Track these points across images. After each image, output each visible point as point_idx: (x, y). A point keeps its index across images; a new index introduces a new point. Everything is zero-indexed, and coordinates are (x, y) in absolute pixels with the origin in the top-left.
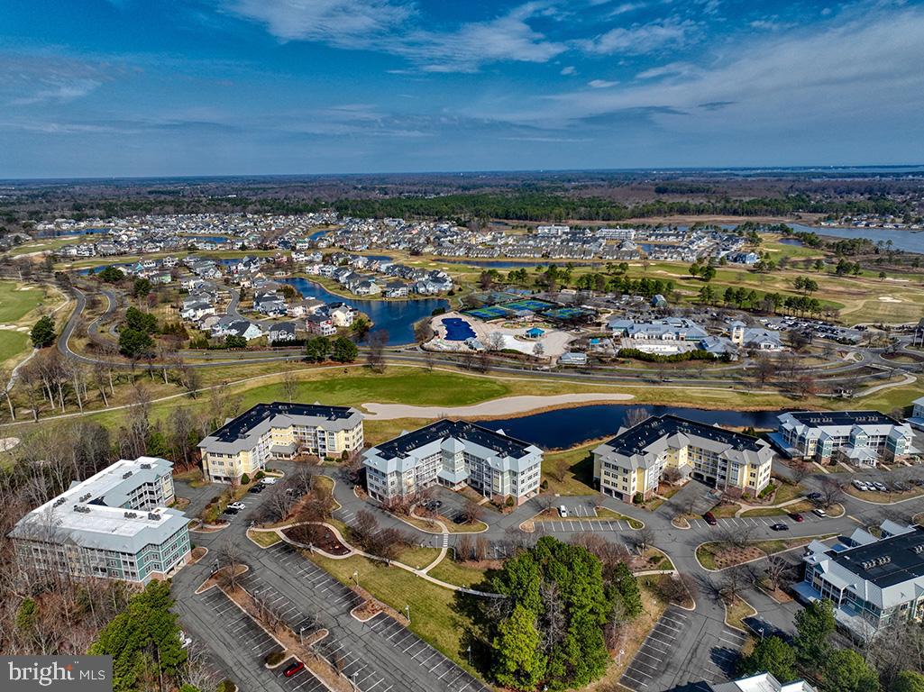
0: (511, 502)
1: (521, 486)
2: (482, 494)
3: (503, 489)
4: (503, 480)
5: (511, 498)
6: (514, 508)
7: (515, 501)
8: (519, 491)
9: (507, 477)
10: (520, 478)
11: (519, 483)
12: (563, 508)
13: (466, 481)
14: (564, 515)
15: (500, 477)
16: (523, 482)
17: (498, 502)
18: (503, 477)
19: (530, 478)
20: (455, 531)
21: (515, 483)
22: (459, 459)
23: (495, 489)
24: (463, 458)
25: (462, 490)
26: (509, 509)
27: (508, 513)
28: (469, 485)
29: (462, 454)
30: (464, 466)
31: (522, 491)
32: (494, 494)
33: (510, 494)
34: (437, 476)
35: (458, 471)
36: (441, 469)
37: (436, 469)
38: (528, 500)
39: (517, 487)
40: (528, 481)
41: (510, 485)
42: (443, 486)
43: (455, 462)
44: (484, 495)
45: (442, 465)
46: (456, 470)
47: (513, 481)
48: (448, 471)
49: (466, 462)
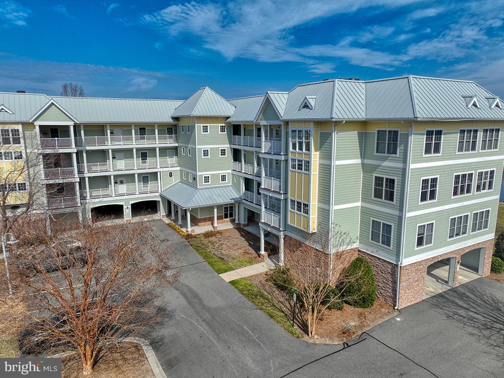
1: (415, 213)
2: (257, 249)
3: (325, 214)
4: (326, 171)
5: (360, 262)
7: (381, 280)
8: (409, 236)
9: (347, 157)
10: (419, 164)
11: (413, 189)
13: (228, 211)
17: (301, 280)
18: (327, 156)
21: (385, 190)
22: (212, 143)
23: (294, 219)
24: (226, 146)
25: (212, 235)
27: (337, 342)
28: (239, 228)
29: (223, 129)
30: (228, 168)
31: (420, 242)
32: (293, 245)
33: (356, 245)
34: (161, 196)
35: (207, 179)
36: (176, 180)
37: (157, 173)
38: (441, 295)
39: (400, 218)
40: (453, 197)
41: (359, 204)
42: (168, 224)
43: (198, 147)
44: (263, 252)
45: (178, 168)
46: (199, 174)
47: (379, 180)
48: (187, 182)
49: (235, 159)
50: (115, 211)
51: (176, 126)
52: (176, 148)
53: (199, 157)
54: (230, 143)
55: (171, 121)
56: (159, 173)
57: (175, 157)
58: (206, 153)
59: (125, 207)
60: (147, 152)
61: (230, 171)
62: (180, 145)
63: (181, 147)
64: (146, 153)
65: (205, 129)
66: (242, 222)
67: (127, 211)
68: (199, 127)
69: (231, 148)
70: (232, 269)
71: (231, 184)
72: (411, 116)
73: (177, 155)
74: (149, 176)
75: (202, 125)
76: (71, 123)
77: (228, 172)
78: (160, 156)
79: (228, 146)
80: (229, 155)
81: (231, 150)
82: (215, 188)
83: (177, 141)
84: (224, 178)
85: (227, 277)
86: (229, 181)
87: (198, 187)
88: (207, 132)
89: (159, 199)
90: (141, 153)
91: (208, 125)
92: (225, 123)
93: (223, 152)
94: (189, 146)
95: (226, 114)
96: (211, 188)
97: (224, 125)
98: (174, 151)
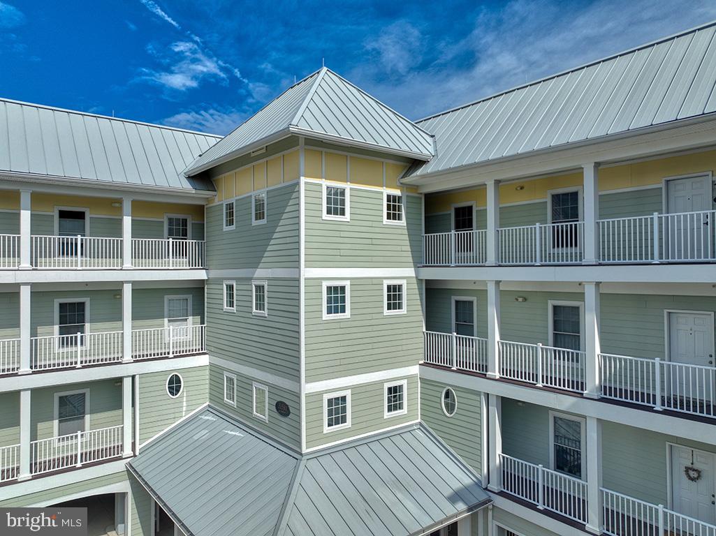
22: (359, 261)
34: (132, 475)
36: (193, 401)
37: (119, 380)
43: (307, 273)
45: (204, 360)
46: (308, 388)
48: (242, 417)
49: (433, 320)
51: (199, 211)
52: (197, 289)
53: (311, 314)
55: (187, 186)
56: (127, 383)
57: (190, 318)
58: (336, 298)
60: (87, 301)
61: (415, 370)
62: (215, 273)
63: (219, 281)
64: (83, 304)
65: (336, 204)
68: (312, 189)
69: (419, 281)
71: (419, 420)
73: (199, 310)
74: (87, 391)
75: (325, 183)
77: (408, 373)
78: (135, 317)
79: (410, 272)
80: (413, 306)
81: (420, 289)
82: (366, 442)
83: (202, 260)
84: (395, 398)
87: (304, 450)
88: (343, 213)
89: (123, 486)
90: (61, 305)
91: (347, 186)
92: (402, 186)
93: (394, 295)
94: (259, 273)
95: (412, 150)
96: (354, 446)
97: (397, 192)
98: (190, 297)
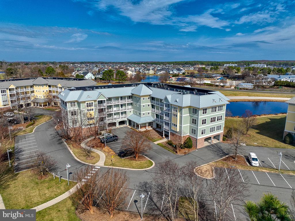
0: (189, 144)
1: (201, 127)
2: (162, 136)
3: (181, 127)
4: (181, 117)
5: (189, 138)
6: (192, 150)
7: (194, 142)
8: (199, 132)
9: (186, 114)
10: (201, 116)
11: (200, 122)
12: (253, 155)
13: (150, 124)
14: (255, 163)
15: (179, 114)
16: (204, 122)
17: (175, 143)
18: (181, 114)
19: (213, 120)
20: (113, 165)
21: (194, 122)
22: (146, 103)
23: (173, 128)
24: (150, 104)
25: (146, 131)
26: (186, 150)
27: (183, 155)
28: (154, 129)
29: (149, 99)
30: (150, 110)
31: (202, 133)
32: (173, 134)
33: (188, 134)
34: (127, 119)
35: (144, 114)
36: (132, 113)
37: (126, 111)
38: (208, 146)
39: (197, 128)
40: (210, 123)
41: (189, 124)
42: (131, 128)
43: (141, 104)
44: (164, 136)
45: (133, 110)
46: (142, 113)
47: (193, 119)
48: (136, 114)
49: (152, 107)
50: (114, 124)
52: (132, 103)
53: (142, 107)
54: (151, 102)
55: (131, 95)
58: (144, 106)
59: (117, 123)
60: (123, 105)
61: (151, 111)
63: (134, 103)
65: (144, 99)
66: (155, 127)
67: (117, 124)
68: (142, 98)
70: (156, 141)
72: (199, 107)
73: (132, 105)
74: (123, 112)
76: (106, 99)
78: (127, 106)
79: (150, 103)
80: (150, 106)
82: (146, 117)
83: (132, 101)
84: (149, 113)
85: (156, 143)
86: (150, 114)
87: (141, 117)
89: (127, 120)
90: (121, 105)
92: (149, 97)
94: (138, 103)
95: (150, 94)
